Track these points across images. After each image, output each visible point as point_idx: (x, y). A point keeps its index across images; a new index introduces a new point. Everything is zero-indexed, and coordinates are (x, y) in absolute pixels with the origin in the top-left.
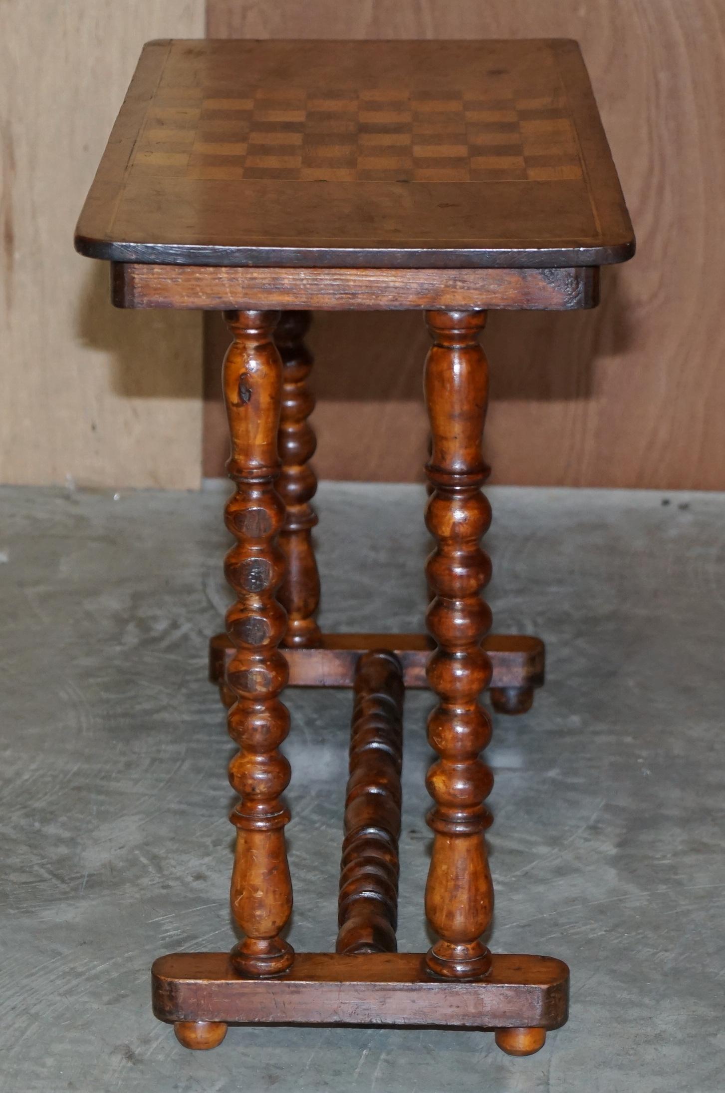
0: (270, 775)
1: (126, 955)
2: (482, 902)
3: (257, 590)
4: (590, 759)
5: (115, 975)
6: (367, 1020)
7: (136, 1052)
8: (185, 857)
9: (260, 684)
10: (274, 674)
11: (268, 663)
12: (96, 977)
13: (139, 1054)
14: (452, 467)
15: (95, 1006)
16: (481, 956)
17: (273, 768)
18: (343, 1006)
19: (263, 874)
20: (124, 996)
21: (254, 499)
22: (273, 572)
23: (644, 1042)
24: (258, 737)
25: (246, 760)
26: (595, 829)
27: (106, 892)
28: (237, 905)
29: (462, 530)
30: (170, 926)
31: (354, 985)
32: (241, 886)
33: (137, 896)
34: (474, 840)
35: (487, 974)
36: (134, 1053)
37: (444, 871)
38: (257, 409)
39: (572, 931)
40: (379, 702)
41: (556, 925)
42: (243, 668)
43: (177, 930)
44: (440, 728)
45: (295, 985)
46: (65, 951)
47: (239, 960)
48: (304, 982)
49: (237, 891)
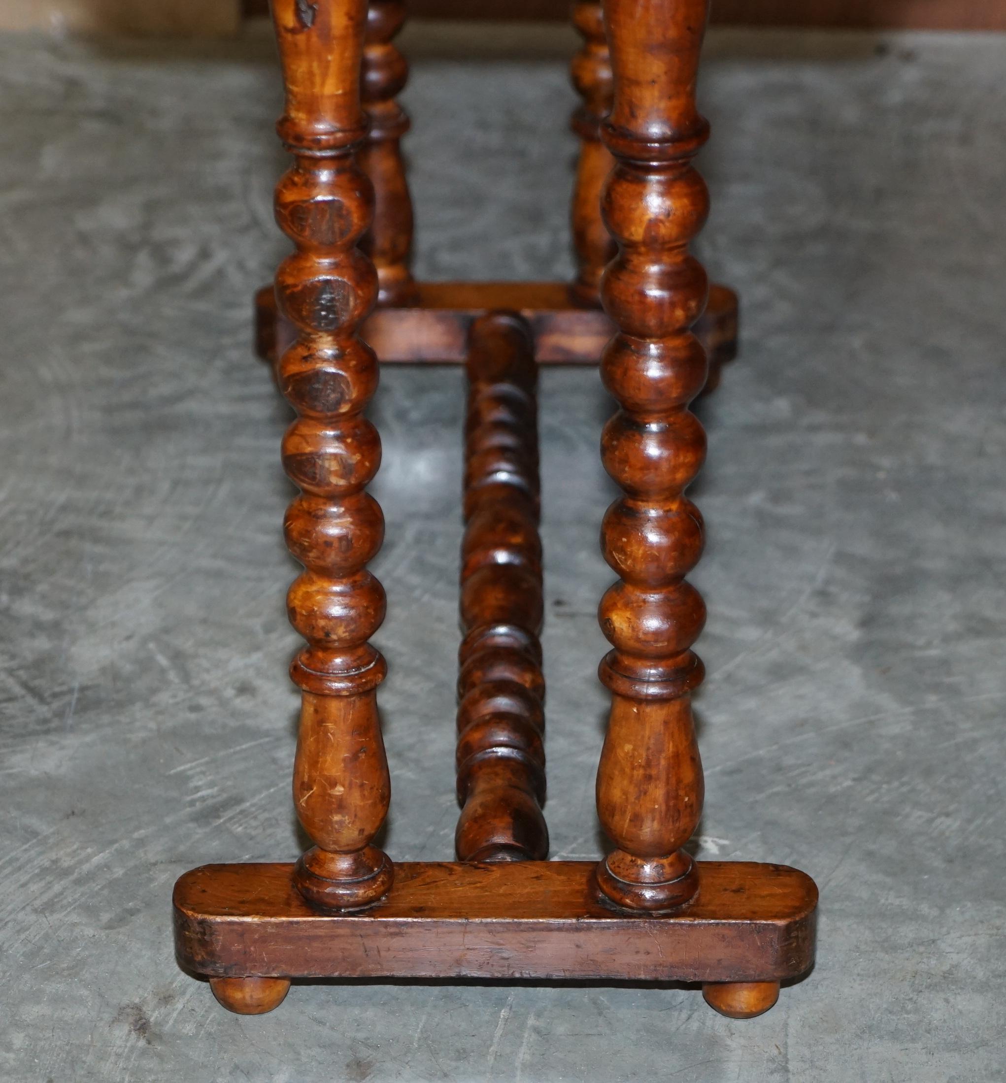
0: (352, 613)
1: (136, 835)
2: (686, 799)
3: (330, 328)
4: (808, 473)
5: (119, 872)
6: (507, 974)
7: (152, 1020)
8: (222, 654)
9: (336, 473)
10: (357, 457)
11: (349, 440)
12: (90, 877)
13: (157, 1024)
14: (648, 129)
15: (89, 932)
16: (684, 874)
17: (358, 600)
18: (469, 952)
19: (344, 760)
20: (132, 912)
21: (324, 183)
22: (356, 299)
23: (926, 987)
24: (333, 557)
25: (314, 588)
26: (824, 596)
27: (106, 718)
28: (303, 804)
29: (664, 231)
30: (201, 780)
31: (487, 923)
32: (309, 777)
33: (152, 725)
34: (675, 707)
35: (692, 902)
36: (149, 1021)
37: (628, 753)
38: (326, 35)
39: (804, 781)
40: (502, 400)
41: (779, 769)
42: (309, 449)
43: (212, 788)
44: (624, 540)
45: (396, 924)
46: (44, 828)
47: (307, 884)
48: (410, 920)
49: (303, 783)
